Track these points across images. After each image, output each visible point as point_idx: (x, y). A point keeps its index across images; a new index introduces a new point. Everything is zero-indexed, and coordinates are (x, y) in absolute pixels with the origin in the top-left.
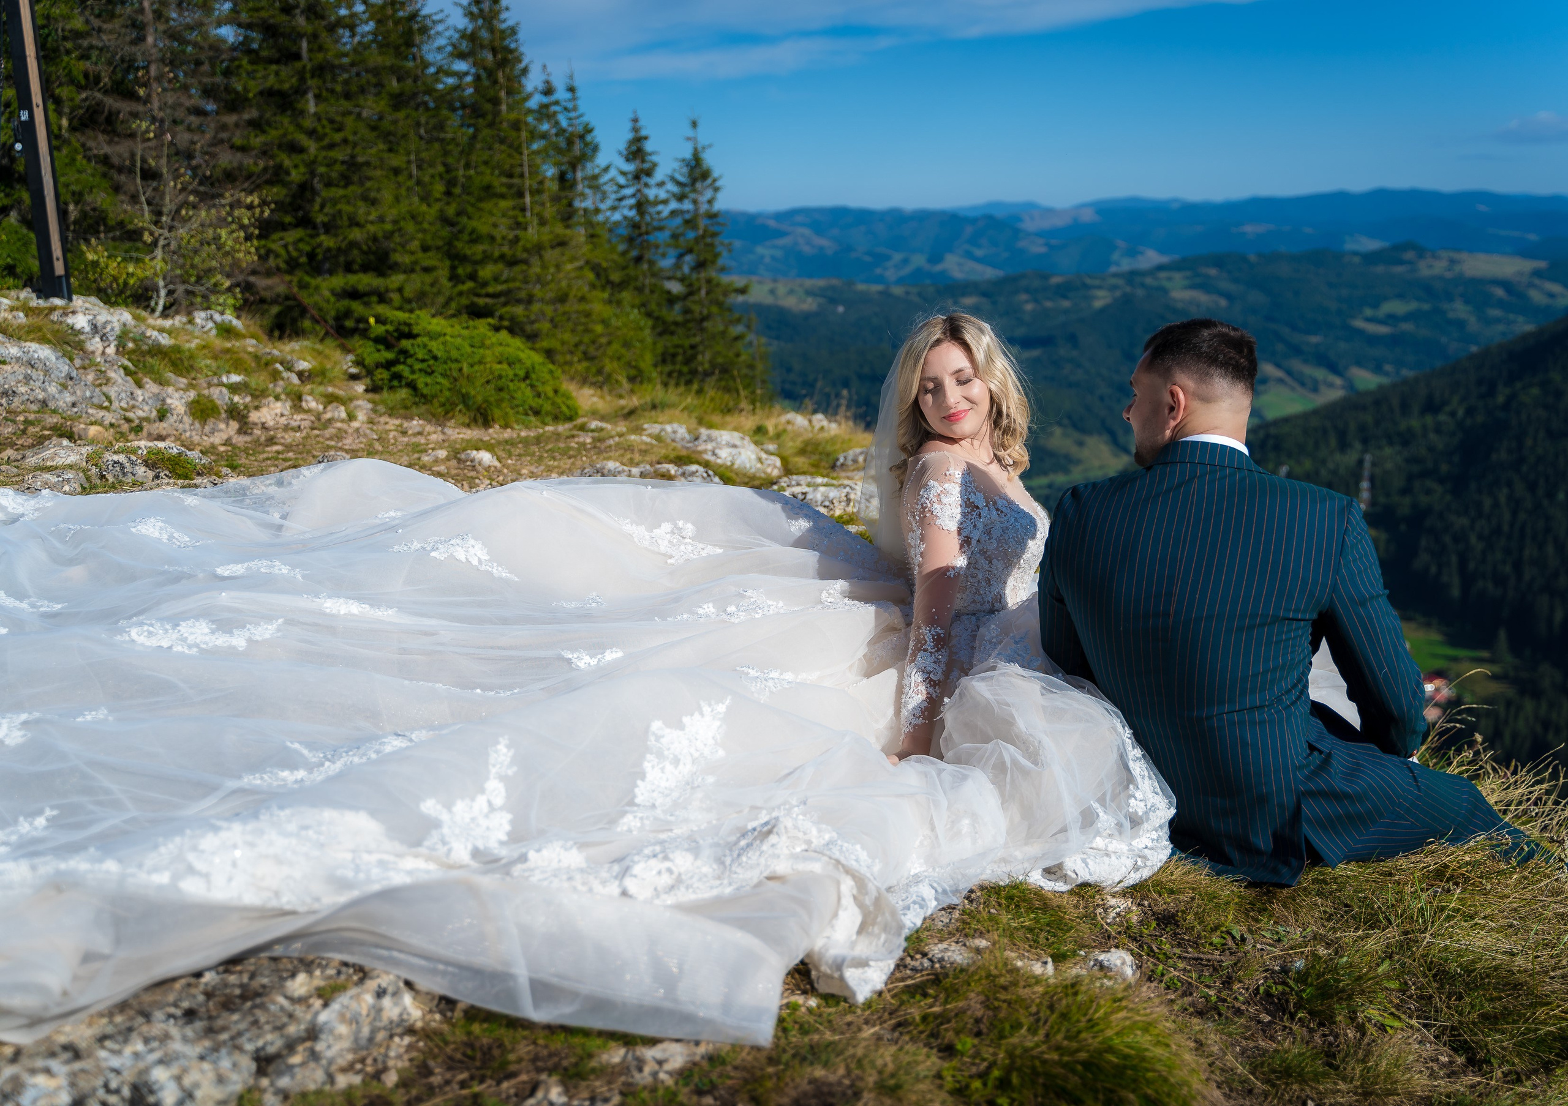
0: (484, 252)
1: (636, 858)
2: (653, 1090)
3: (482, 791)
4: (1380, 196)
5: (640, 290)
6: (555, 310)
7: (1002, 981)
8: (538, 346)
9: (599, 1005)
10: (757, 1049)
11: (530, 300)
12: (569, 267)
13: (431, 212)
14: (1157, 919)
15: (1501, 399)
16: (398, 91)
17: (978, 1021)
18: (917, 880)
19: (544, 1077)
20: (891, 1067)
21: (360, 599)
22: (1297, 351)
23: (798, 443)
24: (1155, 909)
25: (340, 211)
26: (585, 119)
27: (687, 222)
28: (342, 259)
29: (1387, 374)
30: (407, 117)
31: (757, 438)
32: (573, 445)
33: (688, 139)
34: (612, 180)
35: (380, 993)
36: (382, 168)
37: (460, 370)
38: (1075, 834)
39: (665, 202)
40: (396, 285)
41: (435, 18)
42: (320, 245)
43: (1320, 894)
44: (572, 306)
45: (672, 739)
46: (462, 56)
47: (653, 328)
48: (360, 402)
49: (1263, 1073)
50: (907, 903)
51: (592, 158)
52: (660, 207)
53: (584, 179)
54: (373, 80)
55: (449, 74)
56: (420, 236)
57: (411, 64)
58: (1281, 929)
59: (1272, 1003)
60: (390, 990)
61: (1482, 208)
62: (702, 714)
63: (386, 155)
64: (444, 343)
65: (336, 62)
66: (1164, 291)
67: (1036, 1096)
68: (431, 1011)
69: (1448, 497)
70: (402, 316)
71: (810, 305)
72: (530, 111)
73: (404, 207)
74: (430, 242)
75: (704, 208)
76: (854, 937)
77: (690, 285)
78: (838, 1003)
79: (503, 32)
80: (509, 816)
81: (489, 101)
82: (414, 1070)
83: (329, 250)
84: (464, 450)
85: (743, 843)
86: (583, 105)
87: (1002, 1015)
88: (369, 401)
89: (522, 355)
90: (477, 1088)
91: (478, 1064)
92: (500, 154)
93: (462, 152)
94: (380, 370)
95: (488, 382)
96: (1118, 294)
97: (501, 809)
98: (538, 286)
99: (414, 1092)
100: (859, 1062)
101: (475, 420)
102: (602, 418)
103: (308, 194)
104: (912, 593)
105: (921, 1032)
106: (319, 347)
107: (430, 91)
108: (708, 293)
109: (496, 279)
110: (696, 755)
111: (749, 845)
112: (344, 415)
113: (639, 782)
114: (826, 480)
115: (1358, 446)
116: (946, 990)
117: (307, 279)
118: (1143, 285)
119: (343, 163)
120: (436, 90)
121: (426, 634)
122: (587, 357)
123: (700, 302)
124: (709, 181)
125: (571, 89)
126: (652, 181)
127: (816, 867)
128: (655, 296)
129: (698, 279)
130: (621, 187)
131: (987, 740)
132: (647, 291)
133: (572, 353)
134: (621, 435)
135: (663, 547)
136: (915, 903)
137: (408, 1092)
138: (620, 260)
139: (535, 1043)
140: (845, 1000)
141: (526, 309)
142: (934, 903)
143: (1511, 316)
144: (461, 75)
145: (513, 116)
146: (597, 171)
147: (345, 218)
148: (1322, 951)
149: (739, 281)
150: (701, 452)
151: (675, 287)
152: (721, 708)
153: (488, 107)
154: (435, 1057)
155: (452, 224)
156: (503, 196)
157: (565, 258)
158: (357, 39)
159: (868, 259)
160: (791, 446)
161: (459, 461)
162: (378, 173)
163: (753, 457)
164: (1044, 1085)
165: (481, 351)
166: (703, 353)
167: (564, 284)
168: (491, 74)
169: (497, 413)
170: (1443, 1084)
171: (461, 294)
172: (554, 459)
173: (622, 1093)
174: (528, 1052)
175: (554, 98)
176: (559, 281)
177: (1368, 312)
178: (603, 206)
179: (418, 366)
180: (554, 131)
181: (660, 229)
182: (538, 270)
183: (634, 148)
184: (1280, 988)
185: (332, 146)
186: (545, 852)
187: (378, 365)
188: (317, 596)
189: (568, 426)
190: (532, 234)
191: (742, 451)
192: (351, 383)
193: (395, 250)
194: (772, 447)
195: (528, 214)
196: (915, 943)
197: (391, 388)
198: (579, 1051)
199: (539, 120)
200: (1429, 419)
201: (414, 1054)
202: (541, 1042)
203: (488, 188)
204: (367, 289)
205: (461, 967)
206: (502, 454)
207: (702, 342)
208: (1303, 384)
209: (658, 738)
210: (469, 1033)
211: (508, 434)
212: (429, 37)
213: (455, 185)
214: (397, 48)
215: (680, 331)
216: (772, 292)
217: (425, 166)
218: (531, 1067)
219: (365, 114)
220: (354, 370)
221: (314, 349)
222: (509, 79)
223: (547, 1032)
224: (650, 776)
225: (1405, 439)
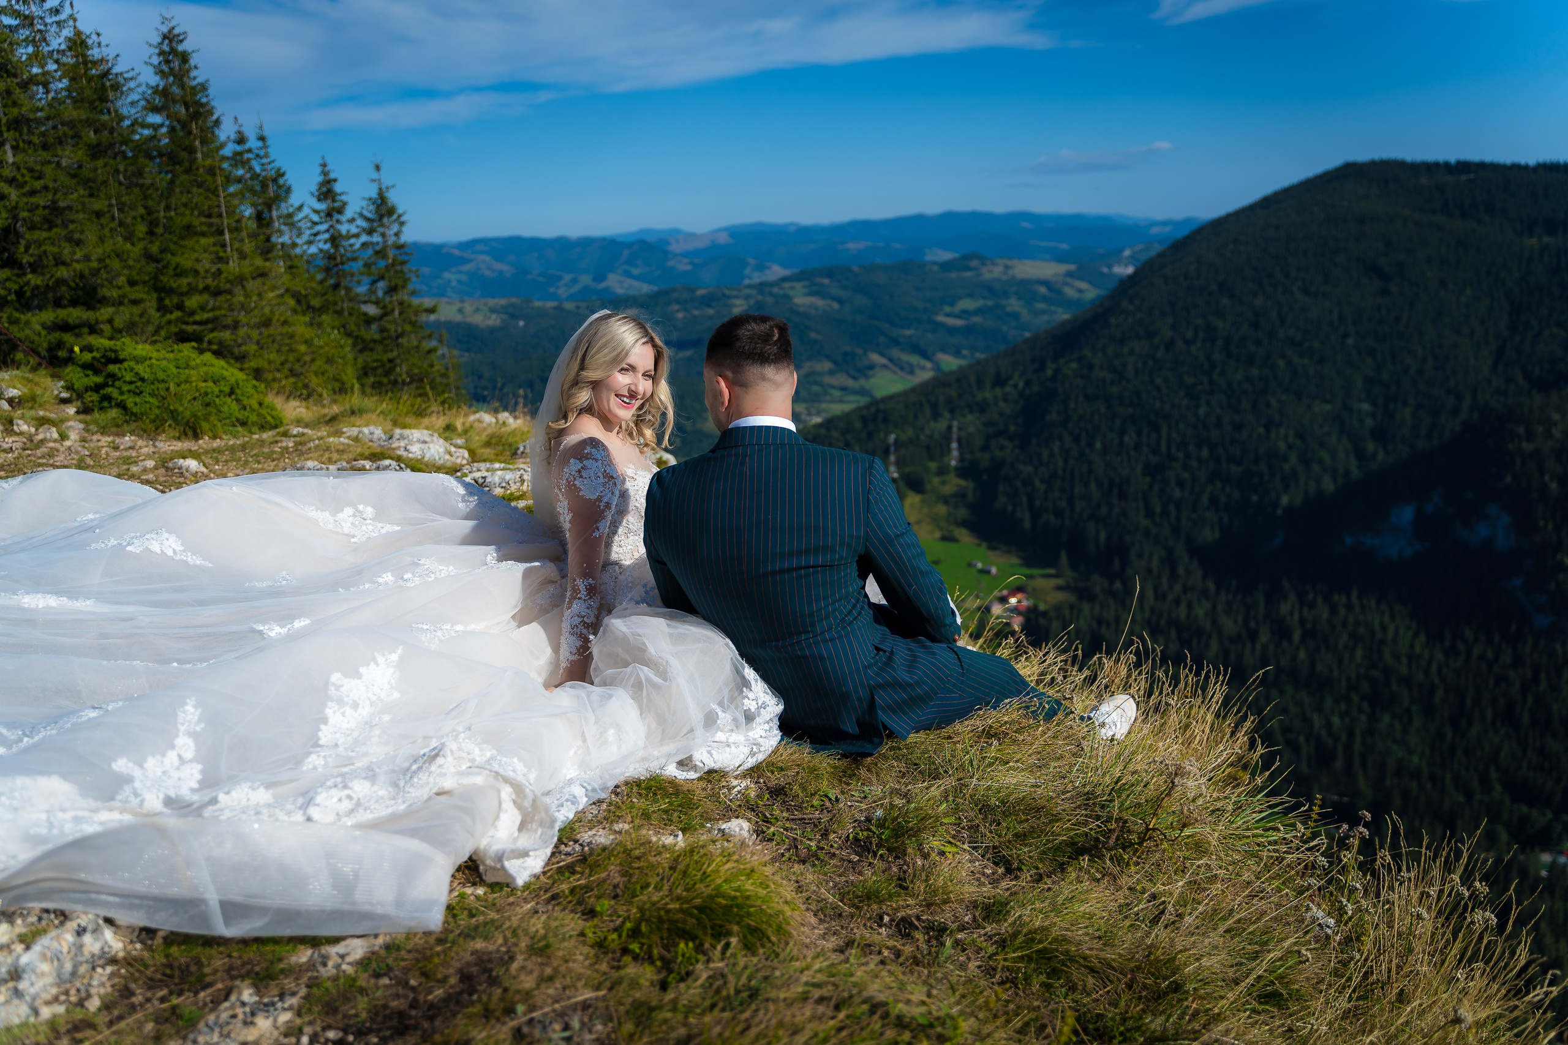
0: (189, 284)
1: (319, 790)
2: (335, 979)
3: (173, 747)
4: (950, 218)
5: (339, 313)
6: (261, 334)
7: (637, 852)
8: (246, 366)
9: (286, 915)
10: (428, 934)
11: (236, 325)
12: (271, 295)
13: (137, 250)
14: (771, 793)
15: (1049, 373)
16: (94, 142)
17: (616, 886)
18: (570, 782)
19: (238, 983)
20: (542, 932)
21: (58, 593)
22: (895, 342)
23: (484, 437)
24: (769, 785)
25: (45, 252)
26: (277, 164)
27: (377, 253)
28: (50, 295)
29: (964, 357)
30: (105, 165)
31: (447, 434)
32: (277, 449)
33: (374, 181)
34: (306, 217)
35: (80, 932)
36: (85, 213)
37: (168, 389)
38: (700, 732)
39: (357, 236)
40: (106, 317)
41: (126, 75)
42: (28, 283)
43: (896, 758)
44: (276, 330)
45: (351, 687)
46: (155, 110)
47: (354, 345)
48: (71, 423)
49: (850, 900)
50: (560, 802)
51: (286, 198)
52: (352, 241)
53: (279, 217)
54: (71, 133)
55: (144, 126)
56: (126, 272)
57: (106, 117)
58: (866, 788)
59: (860, 846)
60: (90, 927)
61: (1025, 225)
62: (377, 664)
63: (87, 200)
64: (151, 366)
65: (31, 116)
66: (788, 297)
67: (662, 938)
68: (132, 942)
69: (1017, 451)
70: (107, 343)
71: (494, 320)
72: (224, 158)
73: (108, 246)
74: (136, 278)
75: (391, 240)
76: (516, 834)
77: (384, 307)
78: (501, 889)
79: (194, 88)
80: (200, 767)
81: (185, 149)
82: (117, 994)
83: (37, 287)
84: (172, 459)
85: (414, 767)
86: (273, 152)
87: (634, 880)
88: (80, 422)
89: (225, 373)
90: (175, 1001)
91: (177, 980)
92: (198, 196)
93: (162, 194)
94: (89, 393)
95: (195, 399)
96: (752, 301)
97: (191, 761)
98: (243, 313)
99: (116, 1013)
100: (514, 932)
101: (186, 434)
102: (306, 426)
103: (12, 237)
104: (565, 552)
105: (570, 902)
106: (30, 376)
107: (126, 141)
108: (400, 314)
109: (203, 308)
110: (374, 698)
111: (420, 768)
112: (56, 435)
113: (322, 727)
114: (503, 465)
115: (947, 415)
116: (590, 866)
117: (17, 315)
118: (771, 294)
119: (44, 208)
120: (133, 141)
121: (125, 620)
122: (293, 373)
123: (394, 321)
124: (395, 216)
125: (262, 139)
126: (343, 218)
127: (479, 780)
128: (354, 318)
129: (391, 302)
130: (315, 224)
131: (626, 664)
132: (346, 314)
133: (278, 370)
134: (320, 438)
135: (347, 528)
136: (567, 800)
137: (110, 1013)
138: (319, 288)
139: (229, 956)
140: (508, 886)
141: (232, 334)
142: (585, 799)
143: (1053, 308)
144: (156, 127)
145: (208, 162)
146: (291, 210)
147: (51, 258)
148: (899, 802)
149: (428, 302)
150: (394, 449)
151: (372, 310)
152: (394, 657)
153: (184, 155)
154: (135, 981)
155: (157, 261)
156: (203, 234)
157: (266, 287)
158: (51, 95)
159: (541, 279)
160: (477, 440)
161: (167, 469)
162: (81, 216)
163: (442, 450)
164: (669, 930)
165: (187, 371)
166: (400, 366)
167: (267, 310)
168: (185, 126)
169: (205, 426)
170: (987, 889)
171: (169, 322)
172: (259, 462)
173: (308, 986)
174: (224, 964)
175: (247, 146)
176: (262, 308)
177: (947, 309)
178: (299, 241)
179: (126, 388)
180: (248, 176)
181: (354, 259)
182: (242, 299)
183: (324, 189)
184: (865, 833)
185: (33, 193)
186: (233, 794)
187: (87, 389)
188: (15, 593)
189: (271, 433)
190: (234, 266)
191: (431, 445)
192: (62, 406)
193: (102, 286)
194: (460, 441)
195: (229, 249)
196: (567, 834)
197: (102, 409)
198: (270, 957)
199: (235, 166)
200: (998, 391)
201: (116, 980)
202: (235, 954)
203: (189, 227)
204: (78, 321)
205: (157, 899)
206: (208, 461)
207: (399, 356)
208: (902, 369)
209: (338, 688)
210: (167, 956)
211: (217, 443)
212: (122, 93)
213: (157, 225)
214: (92, 103)
215: (379, 348)
216: (460, 311)
217: (126, 209)
218: (226, 976)
219: (64, 163)
220: (65, 395)
221: (24, 378)
222: (202, 130)
223: (241, 946)
224: (331, 721)
225: (982, 408)
